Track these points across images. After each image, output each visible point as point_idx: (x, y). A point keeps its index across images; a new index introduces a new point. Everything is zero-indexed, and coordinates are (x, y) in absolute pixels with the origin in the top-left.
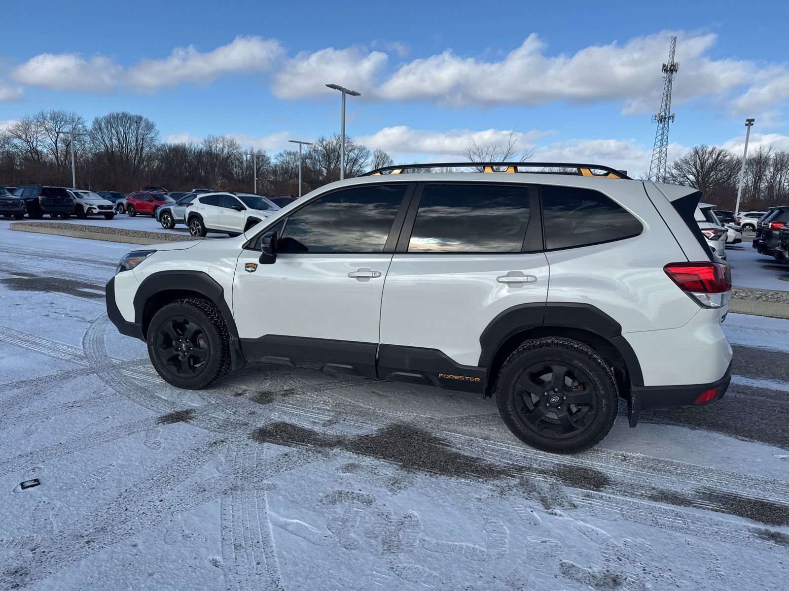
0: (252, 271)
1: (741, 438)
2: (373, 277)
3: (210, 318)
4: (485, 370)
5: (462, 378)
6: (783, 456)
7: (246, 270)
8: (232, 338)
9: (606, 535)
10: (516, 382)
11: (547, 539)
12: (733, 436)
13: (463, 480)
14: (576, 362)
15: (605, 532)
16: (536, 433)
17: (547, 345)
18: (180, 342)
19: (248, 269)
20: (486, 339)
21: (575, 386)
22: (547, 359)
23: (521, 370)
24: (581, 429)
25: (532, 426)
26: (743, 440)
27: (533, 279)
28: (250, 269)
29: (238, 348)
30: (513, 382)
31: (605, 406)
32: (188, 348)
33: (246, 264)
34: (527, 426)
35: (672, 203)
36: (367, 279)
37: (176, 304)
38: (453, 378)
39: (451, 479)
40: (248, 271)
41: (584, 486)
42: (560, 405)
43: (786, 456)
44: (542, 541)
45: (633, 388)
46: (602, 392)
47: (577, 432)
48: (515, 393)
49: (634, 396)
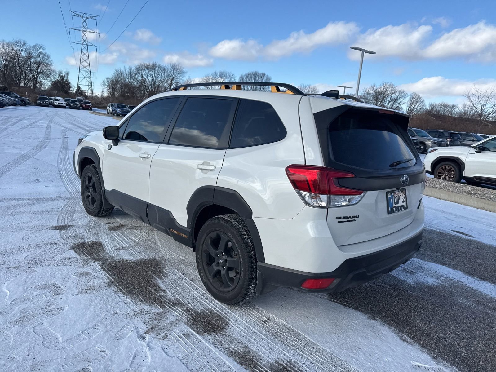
0: (110, 149)
2: (147, 158)
3: (98, 175)
4: (189, 230)
5: (180, 234)
6: (420, 365)
8: (103, 189)
10: (203, 243)
11: (107, 351)
13: (129, 300)
14: (229, 234)
15: (150, 361)
16: (211, 283)
18: (90, 188)
20: (189, 209)
22: (218, 229)
23: (205, 235)
24: (233, 287)
25: (210, 277)
26: (405, 340)
27: (213, 168)
29: (104, 195)
32: (92, 192)
33: (109, 145)
34: (207, 277)
35: (314, 114)
37: (88, 166)
38: (175, 233)
39: (123, 297)
40: (108, 149)
41: (197, 328)
42: (224, 266)
43: (424, 365)
44: (103, 350)
45: (259, 263)
46: (242, 262)
47: (230, 289)
48: (203, 251)
49: (259, 270)
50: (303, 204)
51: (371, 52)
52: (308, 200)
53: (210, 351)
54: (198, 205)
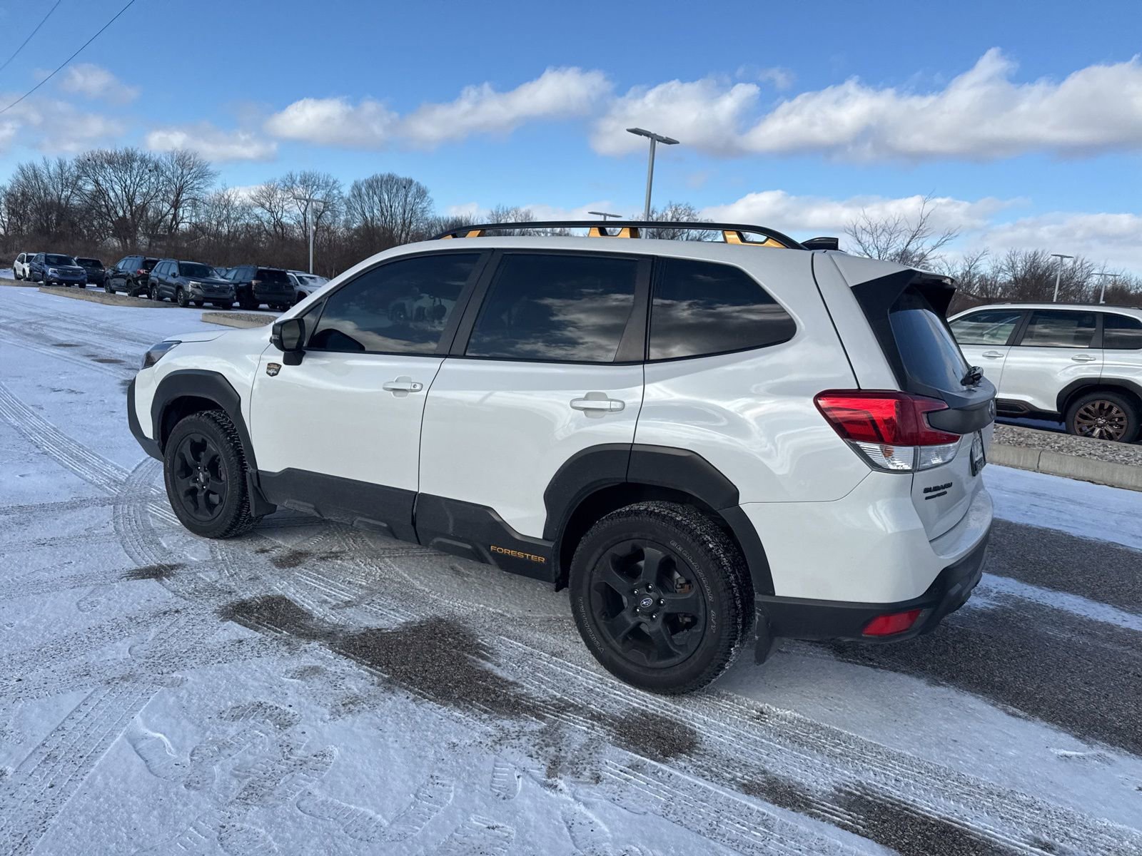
0: (273, 375)
1: (1011, 709)
2: (412, 391)
3: (228, 438)
4: (550, 545)
5: (520, 555)
6: (1068, 753)
7: (267, 373)
8: (250, 470)
9: (606, 833)
10: (593, 569)
11: (500, 825)
12: (1000, 705)
13: (457, 713)
14: (674, 544)
15: (607, 830)
16: (619, 655)
17: (637, 513)
18: (199, 470)
19: (270, 371)
20: (552, 496)
21: (680, 584)
22: (636, 535)
23: (600, 550)
24: (683, 655)
25: (614, 642)
26: (1014, 715)
27: (618, 405)
28: (273, 372)
29: (256, 484)
30: (589, 568)
31: (714, 622)
32: (207, 480)
33: (269, 364)
34: (607, 642)
35: (852, 288)
36: (404, 393)
37: (194, 417)
38: (509, 553)
39: (440, 708)
40: (269, 374)
41: (644, 750)
42: (655, 613)
43: (1074, 753)
44: (491, 825)
45: (758, 598)
46: (711, 598)
47: (676, 660)
48: (592, 586)
49: (759, 611)
50: (865, 468)
51: (669, 141)
52: (879, 459)
53: (705, 791)
54: (580, 488)
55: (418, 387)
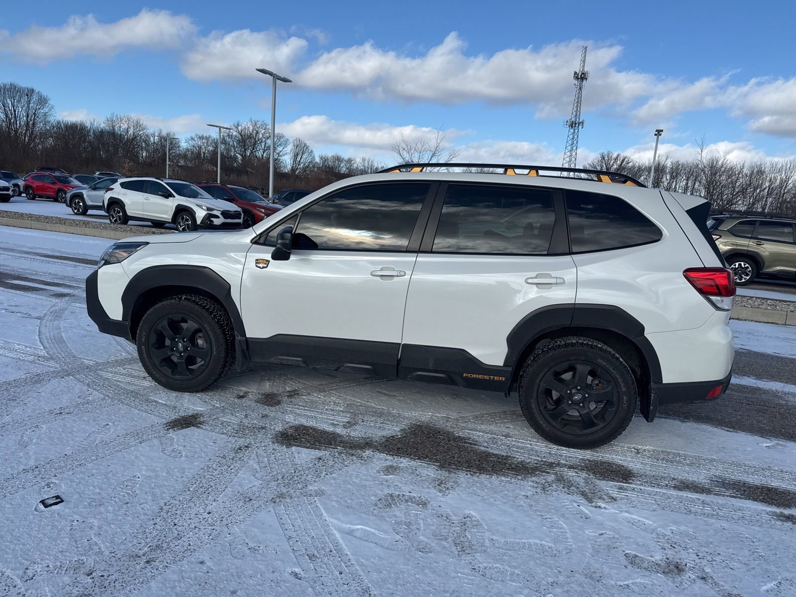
0: (263, 267)
1: (725, 429)
2: (398, 276)
3: (212, 316)
4: (510, 369)
5: (486, 377)
7: (257, 266)
8: (238, 338)
9: (652, 525)
10: (540, 382)
11: (603, 532)
12: (719, 427)
14: (600, 361)
15: (651, 523)
16: (559, 430)
17: (572, 345)
18: (176, 342)
19: (259, 265)
20: (512, 339)
21: (596, 384)
22: (572, 358)
23: (546, 369)
24: (602, 425)
25: (554, 423)
27: (561, 281)
28: (261, 265)
29: (245, 347)
30: (538, 381)
31: (625, 403)
32: (186, 348)
33: (257, 260)
34: (549, 423)
35: (687, 212)
36: (392, 278)
37: (173, 301)
38: (477, 377)
40: (259, 267)
42: (582, 403)
43: (769, 444)
44: (599, 533)
45: (652, 386)
46: (624, 390)
47: (597, 428)
48: (539, 391)
49: (653, 393)
50: (714, 311)
52: (721, 304)
54: (536, 332)
55: (403, 274)
